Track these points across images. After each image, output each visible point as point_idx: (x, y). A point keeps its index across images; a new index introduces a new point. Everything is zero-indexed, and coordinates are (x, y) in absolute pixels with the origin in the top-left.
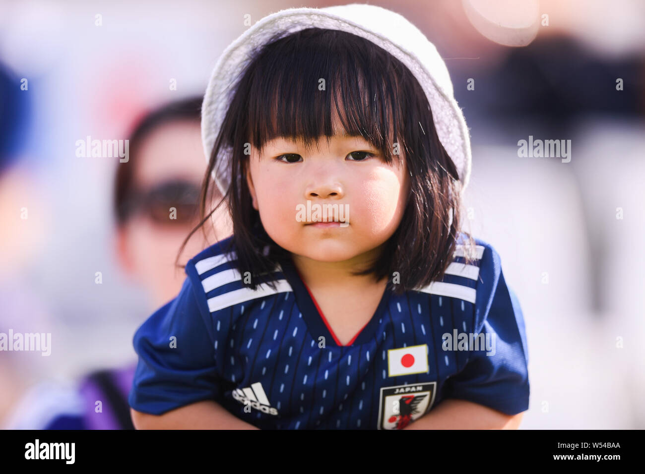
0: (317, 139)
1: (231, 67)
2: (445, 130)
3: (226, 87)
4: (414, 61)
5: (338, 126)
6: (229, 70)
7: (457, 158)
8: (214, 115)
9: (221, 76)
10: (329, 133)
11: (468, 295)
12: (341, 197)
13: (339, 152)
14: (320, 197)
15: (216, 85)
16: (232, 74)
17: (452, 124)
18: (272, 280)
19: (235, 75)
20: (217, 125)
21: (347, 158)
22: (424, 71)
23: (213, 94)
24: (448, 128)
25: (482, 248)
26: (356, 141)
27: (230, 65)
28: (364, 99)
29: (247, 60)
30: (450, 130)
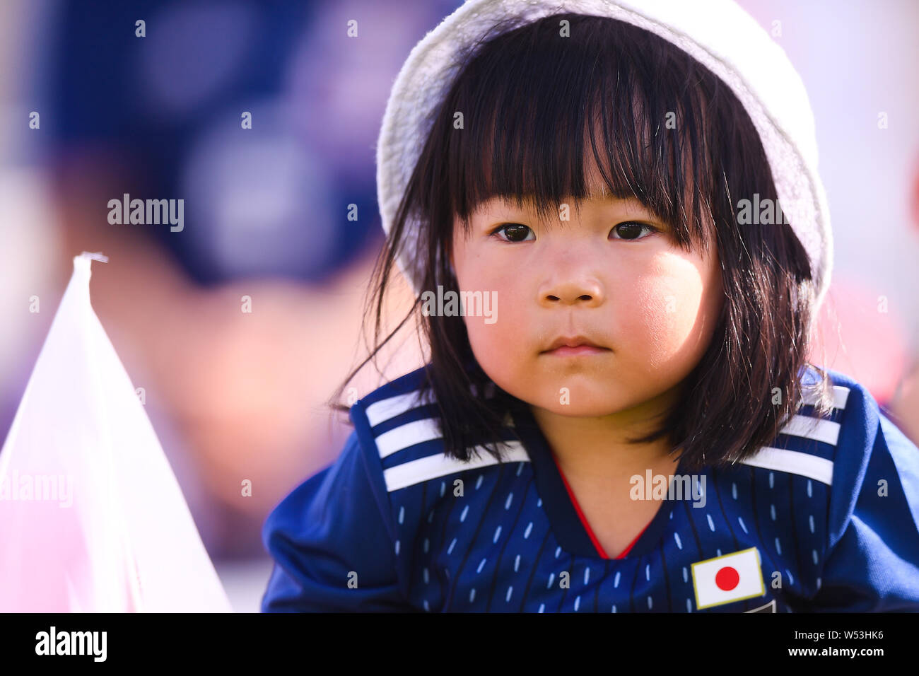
0: (558, 203)
1: (426, 79)
2: (790, 193)
3: (418, 113)
4: (732, 72)
5: (595, 181)
6: (422, 83)
7: (811, 241)
8: (400, 160)
9: (409, 94)
10: (579, 192)
11: (820, 470)
12: (599, 304)
13: (597, 226)
14: (563, 303)
15: (400, 109)
16: (428, 91)
17: (799, 183)
18: (494, 441)
19: (433, 92)
20: (403, 179)
21: (610, 237)
22: (748, 90)
23: (395, 126)
24: (793, 189)
25: (846, 390)
26: (627, 205)
27: (424, 75)
28: (642, 136)
29: (453, 66)
30: (797, 192)
